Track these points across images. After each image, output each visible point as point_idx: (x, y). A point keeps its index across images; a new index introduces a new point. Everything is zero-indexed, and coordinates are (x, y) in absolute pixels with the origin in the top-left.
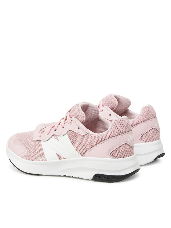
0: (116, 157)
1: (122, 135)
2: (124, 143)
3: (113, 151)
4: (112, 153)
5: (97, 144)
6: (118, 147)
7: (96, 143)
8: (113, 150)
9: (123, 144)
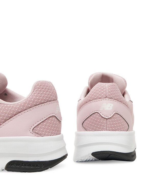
0: (41, 135)
1: (48, 103)
2: (52, 115)
3: (36, 126)
4: (35, 128)
5: (11, 118)
6: (43, 120)
7: (10, 116)
8: (36, 124)
9: (50, 116)
